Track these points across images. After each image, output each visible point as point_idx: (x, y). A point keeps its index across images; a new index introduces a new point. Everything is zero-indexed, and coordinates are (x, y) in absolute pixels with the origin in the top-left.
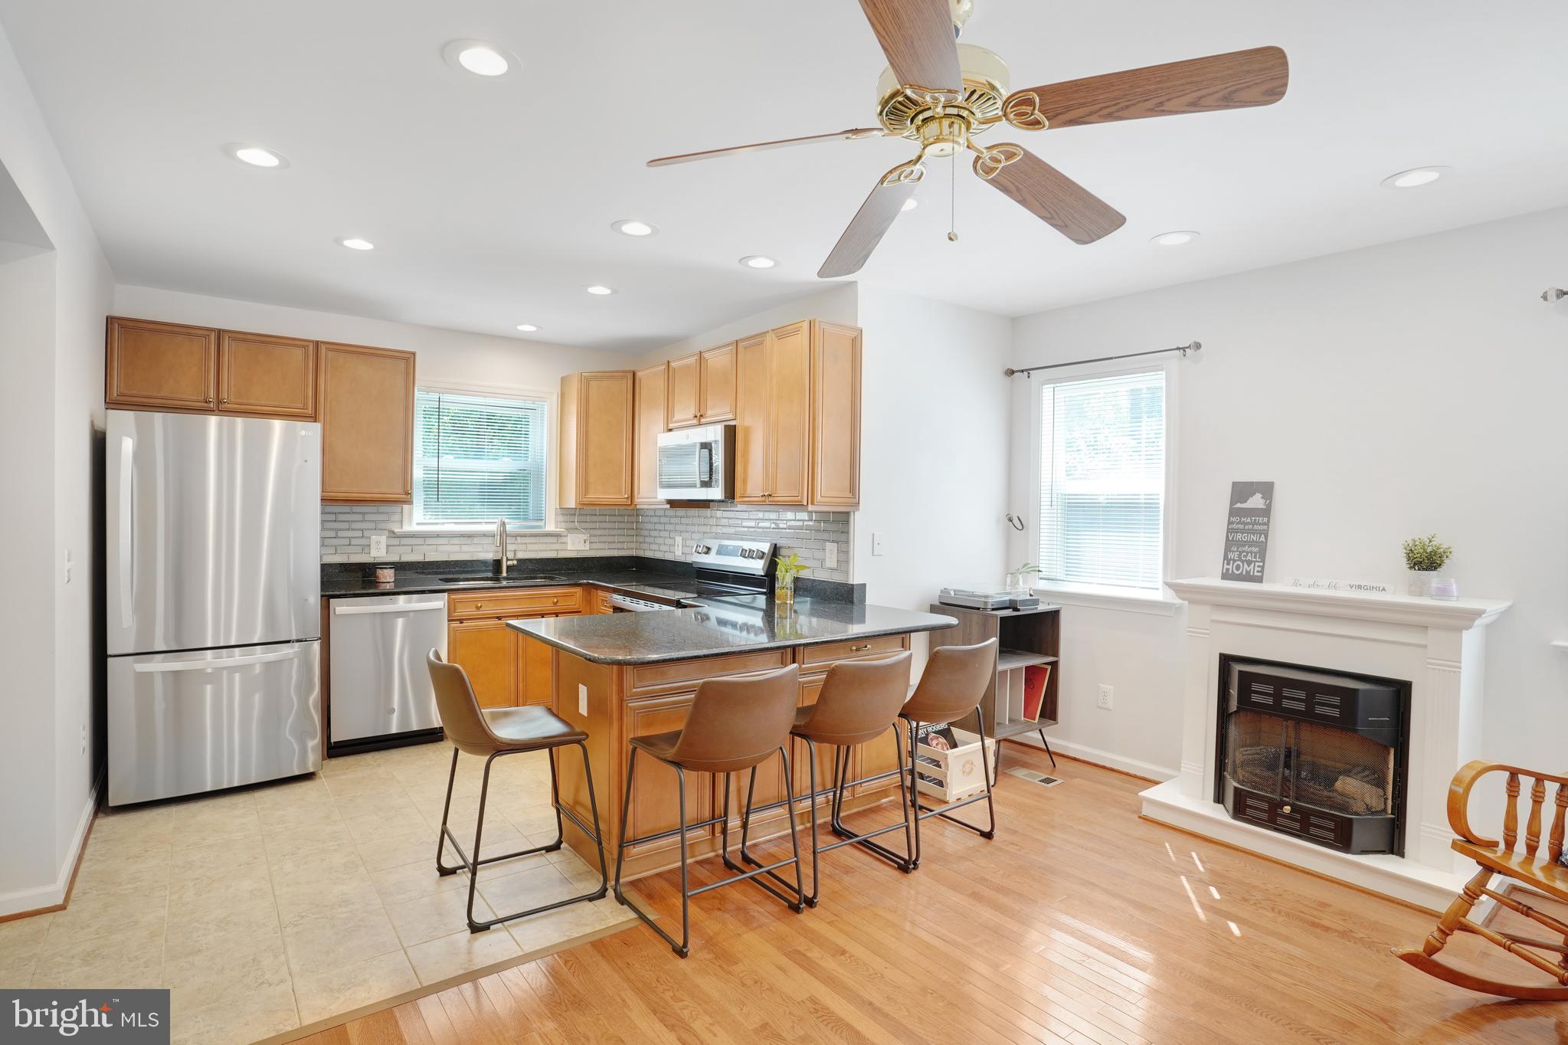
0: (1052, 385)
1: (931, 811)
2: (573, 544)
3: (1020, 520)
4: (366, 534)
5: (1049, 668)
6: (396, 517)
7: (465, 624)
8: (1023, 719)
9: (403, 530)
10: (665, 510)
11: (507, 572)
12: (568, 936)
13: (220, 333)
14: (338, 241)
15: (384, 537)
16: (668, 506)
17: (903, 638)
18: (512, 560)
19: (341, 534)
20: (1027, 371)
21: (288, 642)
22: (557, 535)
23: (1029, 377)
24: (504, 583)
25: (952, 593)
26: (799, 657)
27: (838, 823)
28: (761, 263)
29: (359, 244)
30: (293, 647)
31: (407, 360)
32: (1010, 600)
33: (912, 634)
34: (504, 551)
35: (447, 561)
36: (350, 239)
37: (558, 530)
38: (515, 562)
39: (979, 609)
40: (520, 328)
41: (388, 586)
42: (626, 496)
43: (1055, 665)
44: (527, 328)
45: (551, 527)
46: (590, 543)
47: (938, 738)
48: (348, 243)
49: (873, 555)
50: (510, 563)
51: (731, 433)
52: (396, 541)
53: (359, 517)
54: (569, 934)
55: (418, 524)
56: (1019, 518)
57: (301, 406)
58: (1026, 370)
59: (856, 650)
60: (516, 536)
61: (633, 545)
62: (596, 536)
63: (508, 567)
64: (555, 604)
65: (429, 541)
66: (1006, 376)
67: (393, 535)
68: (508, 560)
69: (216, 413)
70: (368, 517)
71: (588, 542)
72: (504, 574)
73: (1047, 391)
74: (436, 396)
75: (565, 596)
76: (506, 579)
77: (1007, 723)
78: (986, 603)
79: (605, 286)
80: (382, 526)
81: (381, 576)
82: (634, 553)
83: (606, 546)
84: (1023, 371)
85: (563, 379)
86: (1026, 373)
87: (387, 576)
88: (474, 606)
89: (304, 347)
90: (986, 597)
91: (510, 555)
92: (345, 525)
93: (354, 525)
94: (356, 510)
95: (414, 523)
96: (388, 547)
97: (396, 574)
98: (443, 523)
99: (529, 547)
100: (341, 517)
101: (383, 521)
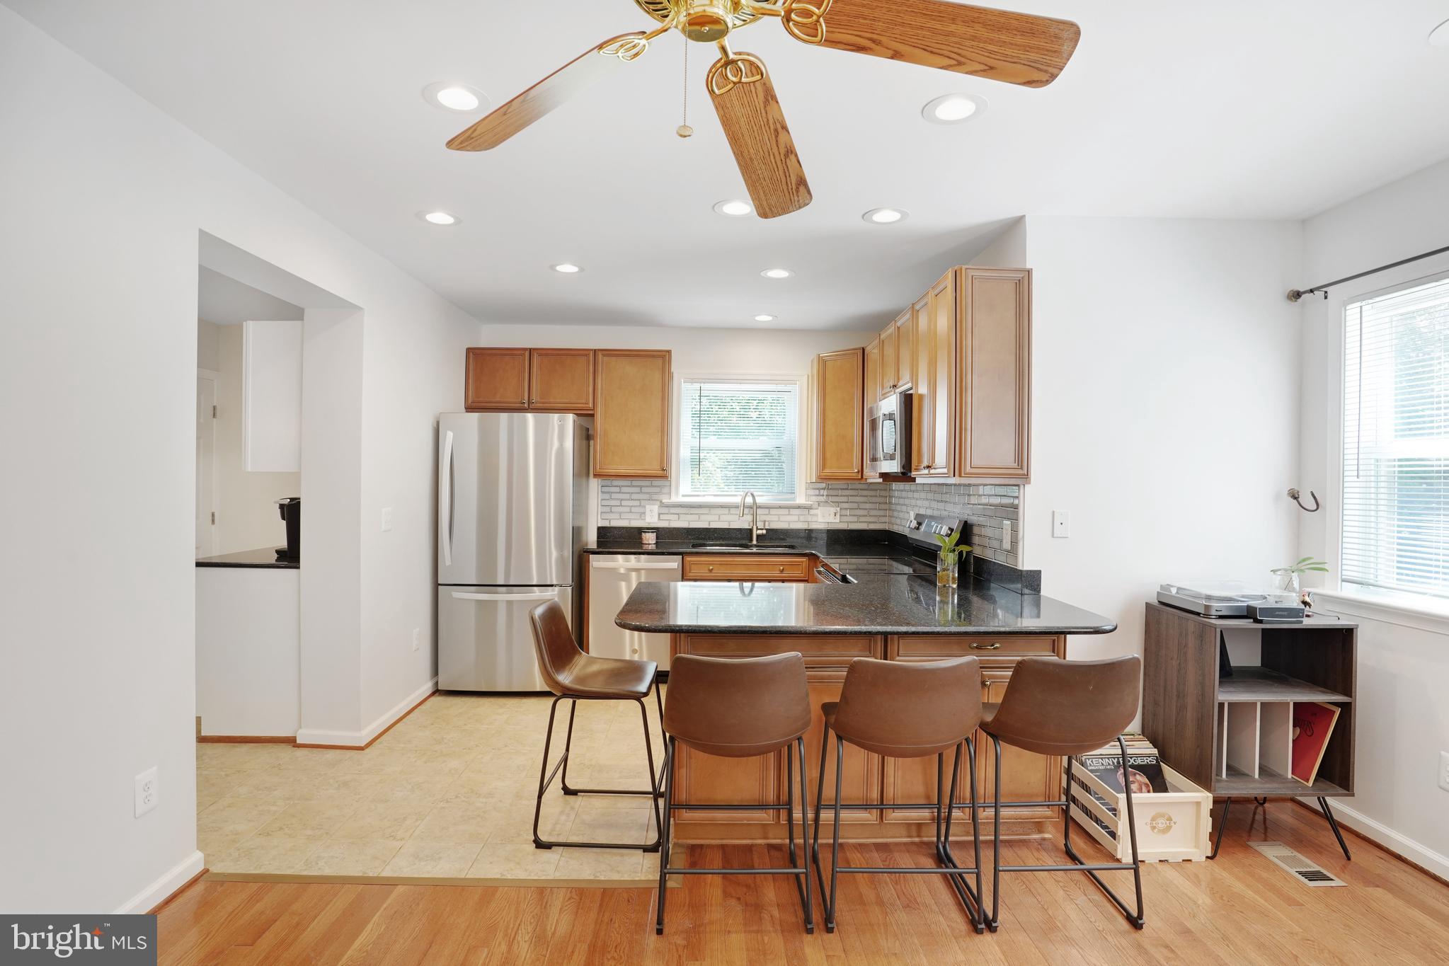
0: (1359, 304)
1: (1081, 863)
2: (824, 516)
3: (1315, 498)
4: (643, 503)
5: (1338, 711)
6: (666, 490)
8: (1290, 775)
9: (671, 501)
10: (879, 483)
11: (757, 541)
12: (596, 877)
13: (531, 351)
14: (553, 268)
15: (657, 507)
16: (881, 480)
17: (1054, 641)
18: (762, 529)
19: (624, 503)
20: (1322, 289)
21: (552, 586)
22: (809, 508)
23: (1326, 298)
24: (755, 550)
25: (1174, 591)
26: (892, 648)
27: (944, 848)
28: (886, 216)
30: (553, 591)
31: (663, 357)
32: (1248, 607)
33: (1068, 636)
34: (754, 521)
35: (707, 529)
37: (807, 503)
38: (764, 532)
39: (1198, 614)
40: (758, 318)
41: (650, 547)
42: (856, 471)
43: (1347, 709)
44: (764, 318)
45: (801, 500)
46: (841, 515)
47: (1135, 774)
49: (1053, 536)
50: (759, 532)
51: (908, 401)
52: (665, 510)
53: (637, 490)
54: (598, 874)
55: (683, 496)
56: (1313, 495)
57: (584, 401)
58: (1318, 289)
59: (977, 648)
60: (768, 507)
61: (885, 519)
62: (846, 509)
63: (758, 536)
64: (782, 571)
65: (693, 510)
66: (1289, 302)
67: (662, 505)
68: (757, 529)
69: (529, 410)
70: (644, 490)
71: (838, 516)
72: (755, 542)
73: (1352, 311)
74: (697, 386)
75: (792, 565)
76: (756, 546)
77: (1257, 776)
78: (1207, 607)
79: (784, 269)
80: (655, 497)
81: (644, 538)
82: (886, 527)
83: (855, 519)
84: (1312, 291)
85: (812, 362)
86: (1320, 294)
87: (650, 539)
88: (707, 568)
89: (586, 355)
90: (1209, 598)
91: (760, 525)
92: (627, 496)
93: (634, 496)
94: (635, 483)
95: (681, 495)
96: (659, 514)
97: (657, 538)
98: (704, 496)
99: (782, 518)
100: (624, 490)
101: (656, 493)
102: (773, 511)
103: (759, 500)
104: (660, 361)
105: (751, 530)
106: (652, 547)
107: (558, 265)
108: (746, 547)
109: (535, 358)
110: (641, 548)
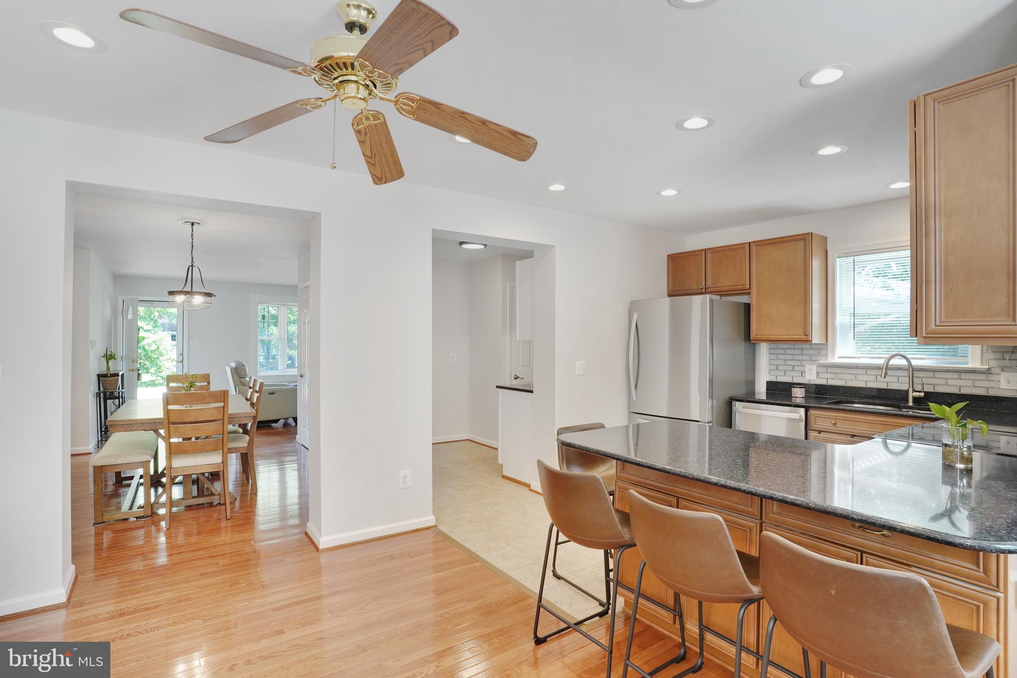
2: (1008, 383)
4: (803, 364)
6: (822, 353)
7: (822, 435)
9: (828, 362)
11: (913, 403)
13: (706, 251)
14: (655, 194)
15: (815, 366)
19: (787, 363)
22: (986, 373)
24: (909, 412)
29: (669, 192)
31: (804, 239)
36: (664, 190)
37: (985, 367)
38: (922, 394)
40: (892, 186)
41: (796, 400)
45: (975, 364)
48: (663, 193)
50: (917, 394)
52: (823, 370)
53: (798, 352)
55: (839, 357)
57: (742, 283)
60: (930, 371)
63: (914, 398)
67: (821, 365)
68: (914, 391)
69: (705, 293)
70: (805, 352)
72: (911, 404)
74: (851, 259)
76: (911, 408)
79: (833, 145)
80: (814, 358)
81: (794, 392)
87: (798, 394)
88: (830, 422)
91: (919, 388)
92: (790, 357)
93: (796, 357)
94: (797, 346)
95: (837, 357)
96: (818, 373)
97: (806, 392)
98: (859, 358)
99: (950, 382)
100: (788, 351)
101: (815, 355)
102: (937, 375)
103: (915, 363)
104: (801, 244)
105: (906, 392)
106: (799, 401)
107: (661, 192)
108: (899, 407)
109: (709, 255)
110: (791, 400)
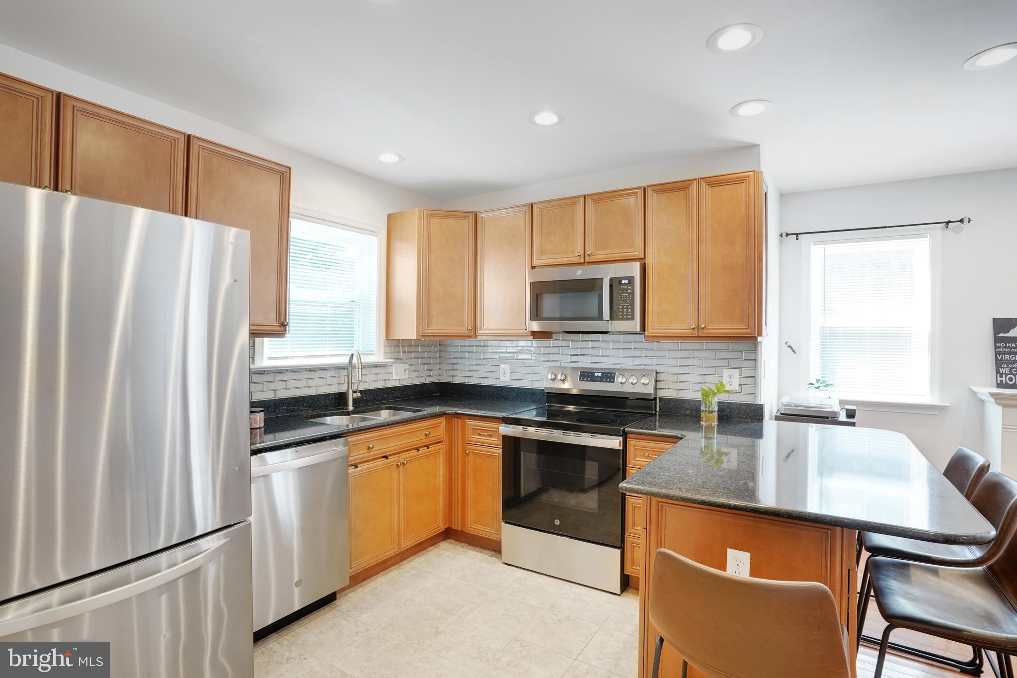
0: (822, 246)
2: (396, 373)
7: (360, 468)
9: (256, 366)
13: (60, 98)
18: (351, 392)
23: (797, 239)
31: (283, 173)
34: (350, 383)
38: (359, 394)
40: (383, 158)
44: (389, 159)
46: (409, 371)
50: (356, 395)
55: (270, 359)
61: (437, 372)
62: (413, 365)
64: (427, 436)
65: (279, 377)
71: (407, 372)
72: (351, 408)
75: (434, 427)
81: (253, 421)
82: (437, 379)
83: (419, 374)
85: (390, 217)
86: (795, 236)
87: (258, 421)
88: (365, 448)
95: (266, 358)
98: (293, 357)
